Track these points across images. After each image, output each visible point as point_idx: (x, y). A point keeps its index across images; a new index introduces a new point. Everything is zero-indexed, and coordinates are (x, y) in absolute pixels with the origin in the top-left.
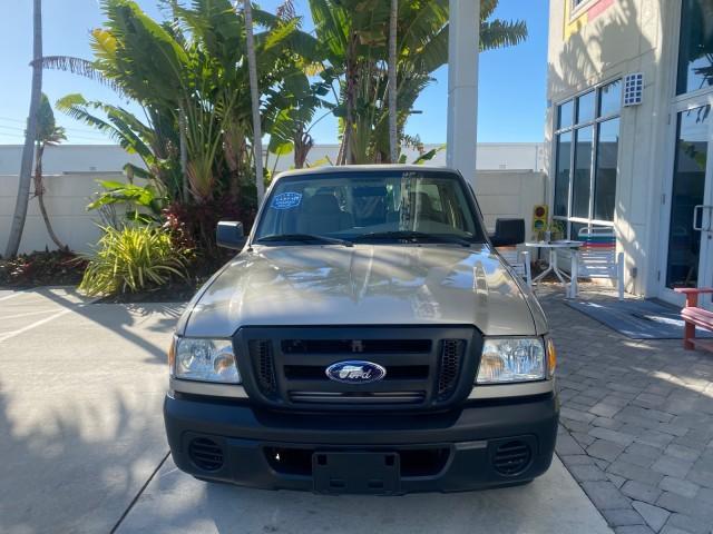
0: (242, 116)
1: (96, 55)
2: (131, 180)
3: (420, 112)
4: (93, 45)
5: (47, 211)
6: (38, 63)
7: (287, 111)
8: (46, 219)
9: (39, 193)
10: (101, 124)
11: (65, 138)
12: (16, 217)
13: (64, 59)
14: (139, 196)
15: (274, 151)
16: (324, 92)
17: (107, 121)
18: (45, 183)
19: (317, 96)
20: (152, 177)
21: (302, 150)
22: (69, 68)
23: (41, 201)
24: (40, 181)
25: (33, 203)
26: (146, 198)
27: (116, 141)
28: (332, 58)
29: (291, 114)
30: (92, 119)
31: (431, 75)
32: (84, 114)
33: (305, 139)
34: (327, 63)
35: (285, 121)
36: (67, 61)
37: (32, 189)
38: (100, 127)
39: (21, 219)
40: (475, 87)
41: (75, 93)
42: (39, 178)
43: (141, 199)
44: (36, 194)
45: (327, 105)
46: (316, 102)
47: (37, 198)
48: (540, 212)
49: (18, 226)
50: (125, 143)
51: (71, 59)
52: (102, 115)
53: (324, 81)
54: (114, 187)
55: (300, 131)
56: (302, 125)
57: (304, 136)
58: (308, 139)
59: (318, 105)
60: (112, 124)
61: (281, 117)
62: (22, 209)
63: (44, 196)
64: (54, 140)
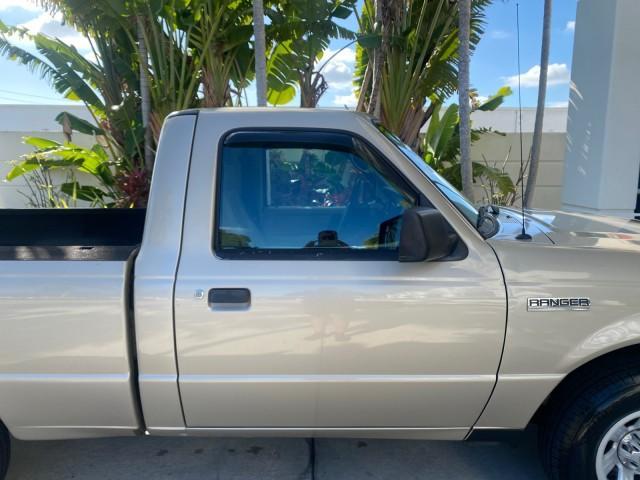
0: (227, 48)
2: (69, 136)
7: (290, 41)
10: (27, 58)
14: (82, 160)
16: (343, 13)
17: (36, 53)
19: (334, 20)
20: (99, 132)
21: (310, 96)
26: (92, 163)
30: (15, 52)
32: (3, 44)
33: (316, 80)
35: (288, 58)
43: (85, 164)
45: (346, 34)
46: (331, 30)
52: (28, 45)
54: (41, 146)
55: (309, 70)
56: (311, 62)
57: (314, 77)
58: (319, 82)
59: (333, 34)
60: (43, 58)
61: (282, 51)
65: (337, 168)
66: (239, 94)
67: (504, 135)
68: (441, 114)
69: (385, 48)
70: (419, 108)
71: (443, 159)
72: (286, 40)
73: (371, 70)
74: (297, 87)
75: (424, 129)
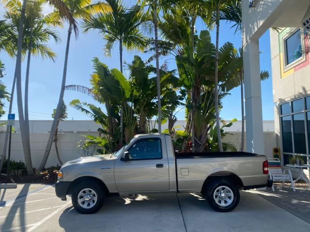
0: (147, 108)
1: (91, 84)
4: (90, 80)
5: (58, 148)
7: (165, 106)
8: (57, 152)
9: (56, 141)
10: (87, 112)
11: (67, 117)
12: (46, 151)
13: (75, 86)
14: (101, 142)
16: (182, 99)
17: (89, 110)
19: (179, 100)
20: (108, 133)
21: (172, 122)
22: (77, 89)
24: (56, 135)
25: (54, 144)
27: (93, 118)
28: (185, 86)
29: (167, 107)
30: (83, 110)
31: (229, 92)
32: (80, 107)
34: (183, 88)
35: (165, 111)
39: (48, 152)
40: (260, 97)
43: (102, 143)
44: (54, 141)
45: (182, 104)
46: (178, 103)
48: (276, 150)
49: (47, 155)
50: (95, 120)
51: (78, 86)
53: (181, 95)
54: (93, 138)
55: (171, 115)
56: (172, 112)
57: (173, 117)
58: (175, 118)
59: (179, 104)
60: (91, 112)
61: (163, 109)
62: (49, 147)
63: (57, 142)
64: (63, 118)
65: (180, 144)
66: (149, 121)
67: (232, 134)
68: (214, 128)
69: (194, 109)
70: (206, 126)
71: (215, 142)
72: (164, 105)
73: (190, 114)
74: (167, 119)
75: (209, 132)
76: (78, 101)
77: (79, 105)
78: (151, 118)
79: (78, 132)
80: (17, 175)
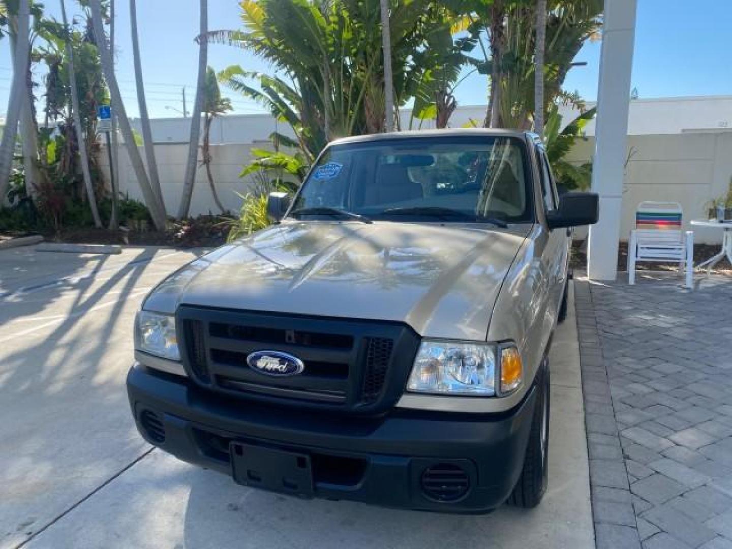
1: (246, 26)
2: (276, 148)
3: (584, 64)
4: (243, 17)
5: (213, 178)
6: (204, 38)
7: (431, 71)
8: (212, 186)
9: (207, 161)
10: (256, 94)
11: (231, 108)
12: (187, 184)
13: (223, 32)
14: (286, 165)
15: (417, 116)
16: (470, 48)
17: (261, 90)
18: (211, 152)
20: (296, 145)
21: (444, 114)
22: (227, 41)
23: (208, 168)
25: (201, 171)
26: (293, 166)
27: (267, 111)
29: (434, 74)
30: (247, 90)
32: (241, 85)
33: (448, 100)
34: (475, 15)
36: (226, 34)
37: (200, 157)
38: (254, 97)
39: (190, 185)
40: (631, 30)
41: (235, 64)
42: (206, 148)
44: (204, 162)
45: (473, 61)
46: (462, 60)
47: (204, 166)
49: (187, 192)
50: (276, 112)
51: (229, 33)
52: (256, 85)
53: (470, 36)
55: (443, 93)
56: (445, 86)
57: (446, 98)
58: (452, 101)
59: (464, 62)
60: (265, 94)
62: (190, 176)
63: (211, 163)
64: (221, 110)
76: (238, 70)
77: (238, 77)
78: (402, 104)
79: (255, 142)
80: (140, 229)
